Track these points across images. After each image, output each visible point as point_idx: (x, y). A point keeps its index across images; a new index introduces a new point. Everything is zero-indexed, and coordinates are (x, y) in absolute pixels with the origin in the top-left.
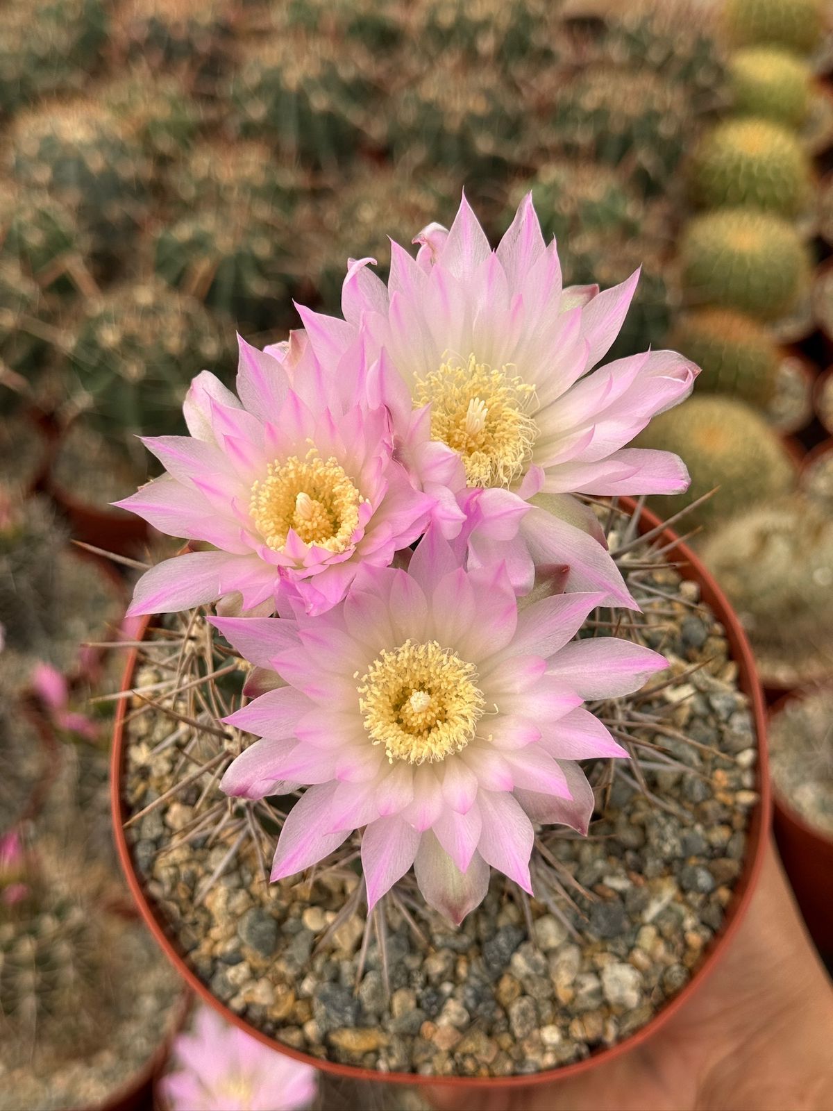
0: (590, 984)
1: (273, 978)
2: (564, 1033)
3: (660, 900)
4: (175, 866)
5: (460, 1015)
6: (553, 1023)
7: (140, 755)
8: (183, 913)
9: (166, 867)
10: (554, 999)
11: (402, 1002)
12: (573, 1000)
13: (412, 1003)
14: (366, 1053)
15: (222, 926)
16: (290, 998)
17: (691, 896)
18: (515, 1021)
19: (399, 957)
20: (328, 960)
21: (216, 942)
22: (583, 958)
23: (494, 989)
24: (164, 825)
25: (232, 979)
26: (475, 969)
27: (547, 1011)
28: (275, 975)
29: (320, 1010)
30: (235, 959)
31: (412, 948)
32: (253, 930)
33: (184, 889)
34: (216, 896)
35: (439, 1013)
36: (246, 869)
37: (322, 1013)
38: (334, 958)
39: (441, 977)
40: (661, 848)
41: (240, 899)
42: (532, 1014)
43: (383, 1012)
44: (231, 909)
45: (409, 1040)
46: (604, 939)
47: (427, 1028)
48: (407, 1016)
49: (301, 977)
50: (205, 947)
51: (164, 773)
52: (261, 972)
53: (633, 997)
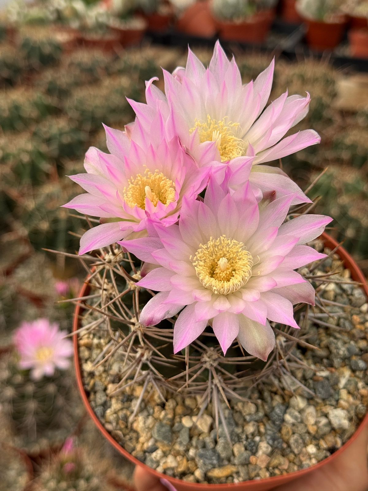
0: (324, 421)
1: (174, 453)
2: (317, 447)
3: (344, 377)
4: (116, 413)
5: (267, 448)
6: (311, 443)
7: (88, 367)
8: (125, 435)
9: (112, 415)
10: (308, 432)
11: (238, 449)
12: (317, 432)
13: (243, 449)
14: (227, 477)
15: (144, 435)
16: (185, 461)
17: (357, 373)
18: (293, 446)
19: (231, 429)
20: (198, 439)
21: (143, 444)
22: (317, 411)
23: (279, 435)
24: (107, 396)
25: (155, 458)
26: (268, 427)
27: (307, 438)
28: (175, 452)
29: (200, 462)
30: (154, 449)
31: (237, 425)
32: (160, 432)
33: (123, 423)
34: (139, 422)
35: (257, 451)
36: (149, 407)
37: (202, 463)
38: (201, 438)
39: (253, 435)
40: (338, 353)
41: (150, 420)
42: (300, 441)
43: (230, 456)
44: (147, 426)
45: (246, 467)
46: (324, 400)
47: (253, 459)
48: (242, 455)
49: (187, 450)
50: (138, 447)
51: (101, 372)
52: (168, 453)
53: (346, 423)
